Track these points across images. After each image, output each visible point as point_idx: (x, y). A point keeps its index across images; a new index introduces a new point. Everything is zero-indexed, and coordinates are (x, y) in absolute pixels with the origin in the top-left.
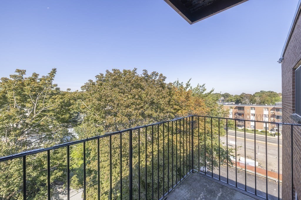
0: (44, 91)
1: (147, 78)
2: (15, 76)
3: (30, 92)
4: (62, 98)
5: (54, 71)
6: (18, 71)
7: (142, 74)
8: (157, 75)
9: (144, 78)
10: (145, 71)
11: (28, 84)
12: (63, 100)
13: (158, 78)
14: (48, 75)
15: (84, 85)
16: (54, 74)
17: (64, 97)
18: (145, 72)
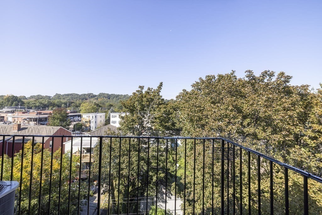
0: (154, 102)
1: (253, 81)
2: (138, 91)
3: (145, 102)
4: (165, 108)
5: (161, 84)
6: (140, 87)
7: (245, 77)
8: (272, 75)
9: (249, 83)
10: (250, 71)
11: (145, 97)
12: (166, 109)
13: (274, 79)
14: (157, 88)
15: (178, 95)
16: (161, 87)
17: (167, 107)
18: (249, 74)
